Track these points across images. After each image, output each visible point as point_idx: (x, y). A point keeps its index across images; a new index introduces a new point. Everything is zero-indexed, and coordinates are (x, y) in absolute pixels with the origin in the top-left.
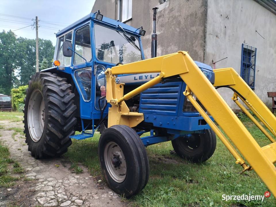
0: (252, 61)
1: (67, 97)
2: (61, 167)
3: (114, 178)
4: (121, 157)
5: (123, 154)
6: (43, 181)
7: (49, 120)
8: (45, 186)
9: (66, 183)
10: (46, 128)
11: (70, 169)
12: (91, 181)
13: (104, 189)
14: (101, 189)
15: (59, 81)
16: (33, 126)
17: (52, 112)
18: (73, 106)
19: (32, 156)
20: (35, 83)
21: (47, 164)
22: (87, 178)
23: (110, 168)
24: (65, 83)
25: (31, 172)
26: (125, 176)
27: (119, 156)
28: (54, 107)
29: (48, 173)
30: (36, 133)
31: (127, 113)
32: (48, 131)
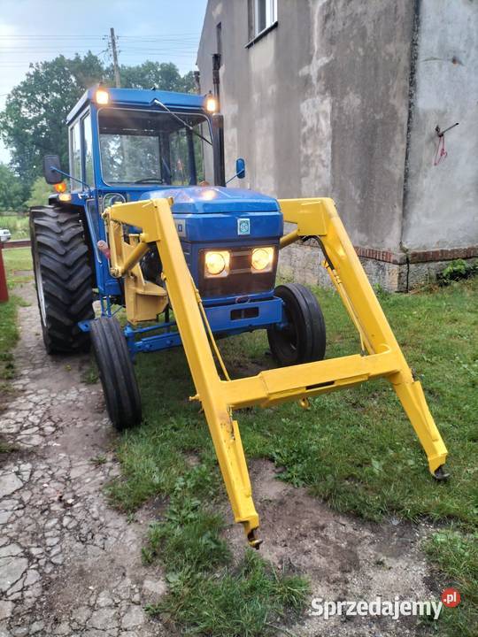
2: (74, 370)
11: (84, 375)
12: (97, 398)
13: (102, 414)
14: (98, 412)
31: (143, 291)
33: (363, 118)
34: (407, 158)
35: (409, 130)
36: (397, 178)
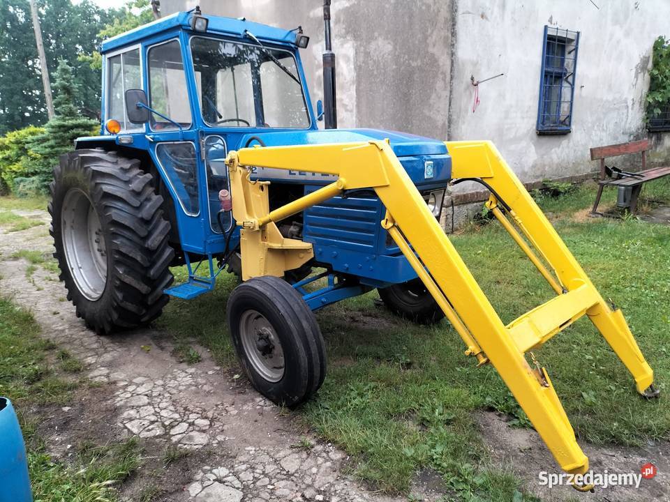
0: (568, 65)
1: (148, 206)
2: (155, 350)
3: (263, 373)
4: (272, 337)
5: (274, 331)
6: (127, 386)
7: (116, 258)
8: (132, 396)
9: (171, 385)
10: (111, 275)
11: (174, 353)
12: (220, 378)
13: (247, 394)
14: (240, 393)
15: (125, 171)
16: (80, 265)
17: (121, 242)
18: (163, 224)
19: (87, 328)
20: (71, 175)
21: (124, 345)
22: (210, 373)
23: (254, 355)
24: (138, 174)
25: (97, 368)
26: (283, 369)
27: (268, 337)
28: (125, 232)
29: (131, 366)
30: (89, 281)
31: (280, 245)
32: (118, 282)
33: (396, 65)
34: (450, 105)
35: (452, 78)
36: (440, 124)
